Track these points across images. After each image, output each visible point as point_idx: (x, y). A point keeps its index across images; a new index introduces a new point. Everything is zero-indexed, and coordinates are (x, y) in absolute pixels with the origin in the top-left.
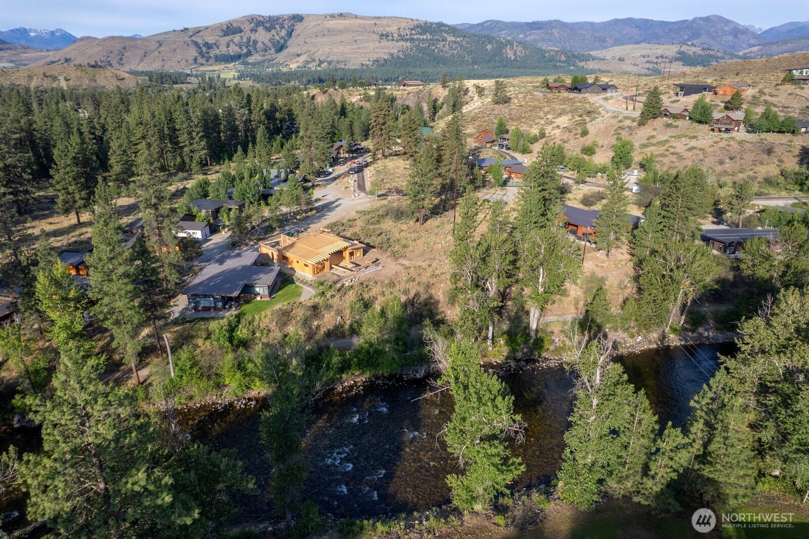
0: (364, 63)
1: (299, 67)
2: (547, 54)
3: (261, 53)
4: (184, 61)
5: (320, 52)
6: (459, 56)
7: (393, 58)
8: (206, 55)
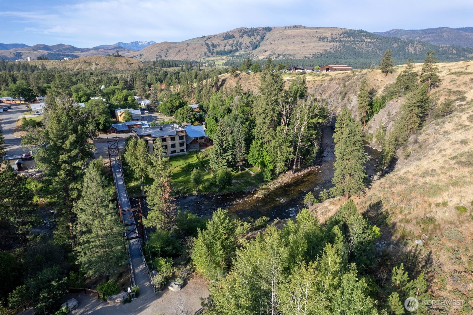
0: (306, 56)
1: (264, 58)
2: (441, 49)
3: (244, 50)
4: (199, 54)
5: (279, 49)
6: (373, 51)
7: (326, 52)
8: (212, 51)
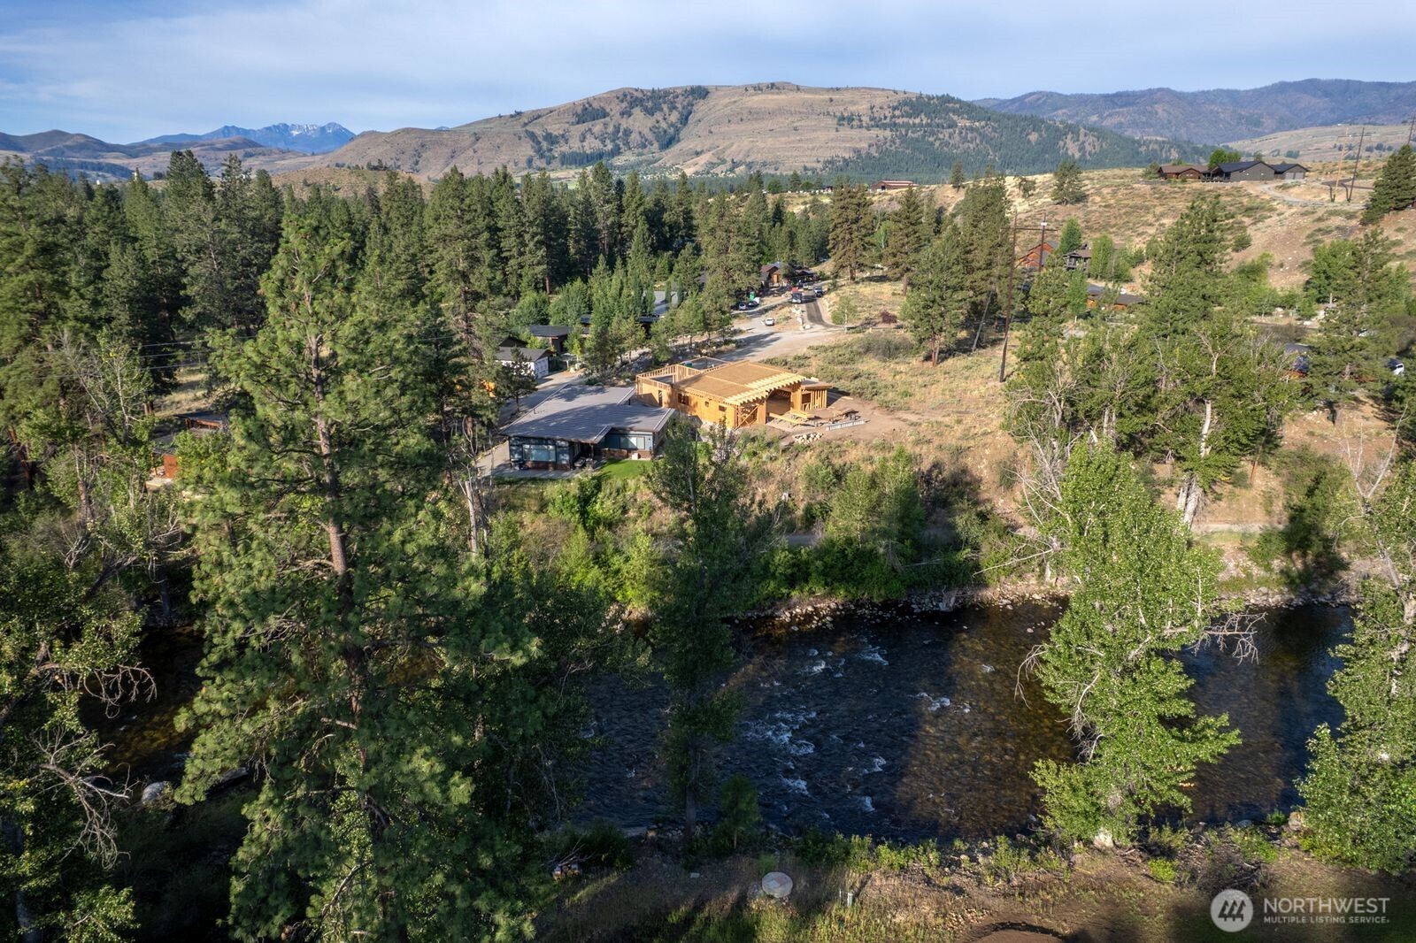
0: (809, 165)
1: (697, 173)
2: (1143, 149)
3: (636, 151)
4: (512, 164)
5: (734, 148)
6: (979, 152)
7: (859, 156)
8: (547, 154)
